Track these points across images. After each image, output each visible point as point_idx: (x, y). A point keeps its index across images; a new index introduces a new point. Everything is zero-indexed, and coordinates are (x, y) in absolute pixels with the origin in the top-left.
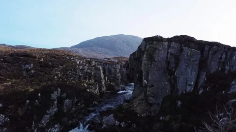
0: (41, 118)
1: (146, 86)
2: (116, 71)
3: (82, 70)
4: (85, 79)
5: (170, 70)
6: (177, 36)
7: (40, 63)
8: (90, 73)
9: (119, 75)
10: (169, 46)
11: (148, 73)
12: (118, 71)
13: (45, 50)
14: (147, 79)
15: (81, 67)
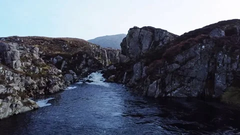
0: (79, 65)
1: (129, 49)
2: (116, 55)
3: (94, 50)
4: (96, 56)
5: (140, 42)
6: (146, 27)
7: (70, 44)
8: (99, 53)
9: (118, 58)
10: (140, 31)
11: (129, 44)
12: (117, 55)
13: (71, 38)
14: (129, 46)
15: (94, 49)
